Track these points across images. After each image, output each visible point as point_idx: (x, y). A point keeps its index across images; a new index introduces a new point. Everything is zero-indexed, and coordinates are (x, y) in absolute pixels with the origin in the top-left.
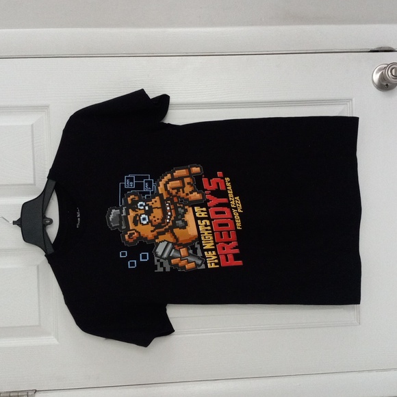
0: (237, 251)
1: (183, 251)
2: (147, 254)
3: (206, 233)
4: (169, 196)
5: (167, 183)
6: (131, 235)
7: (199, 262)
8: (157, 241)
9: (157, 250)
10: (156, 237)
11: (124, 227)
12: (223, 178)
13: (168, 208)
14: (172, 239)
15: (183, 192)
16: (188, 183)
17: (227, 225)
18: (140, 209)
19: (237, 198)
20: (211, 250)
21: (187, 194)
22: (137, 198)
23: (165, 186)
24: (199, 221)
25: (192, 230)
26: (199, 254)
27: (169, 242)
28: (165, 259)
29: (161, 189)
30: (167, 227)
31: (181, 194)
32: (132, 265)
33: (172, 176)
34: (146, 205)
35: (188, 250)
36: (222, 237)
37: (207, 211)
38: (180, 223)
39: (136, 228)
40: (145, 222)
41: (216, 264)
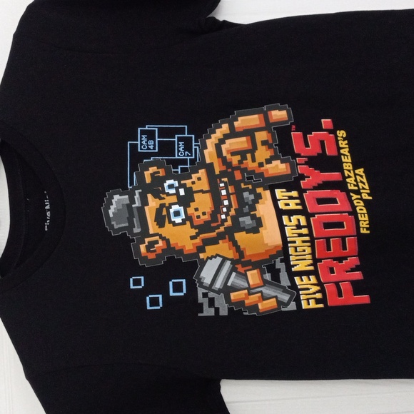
0: (358, 275)
1: (253, 276)
2: (184, 281)
3: (299, 240)
4: (224, 168)
5: (222, 141)
6: (152, 244)
7: (285, 298)
8: (202, 256)
9: (202, 275)
10: (201, 249)
11: (137, 230)
12: (333, 132)
13: (224, 192)
14: (230, 254)
15: (254, 160)
16: (264, 143)
17: (340, 225)
18: (168, 194)
19: (360, 171)
20: (307, 273)
21: (261, 165)
22: (162, 173)
23: (218, 147)
24: (285, 218)
25: (270, 235)
26: (285, 281)
27: (225, 259)
28: (218, 292)
29: (210, 154)
30: (222, 229)
31: (249, 164)
32: (154, 303)
33: (232, 127)
34: (181, 186)
35: (262, 273)
36: (329, 249)
37: (301, 197)
38: (247, 221)
39: (160, 231)
40: (178, 220)
41: (318, 301)
